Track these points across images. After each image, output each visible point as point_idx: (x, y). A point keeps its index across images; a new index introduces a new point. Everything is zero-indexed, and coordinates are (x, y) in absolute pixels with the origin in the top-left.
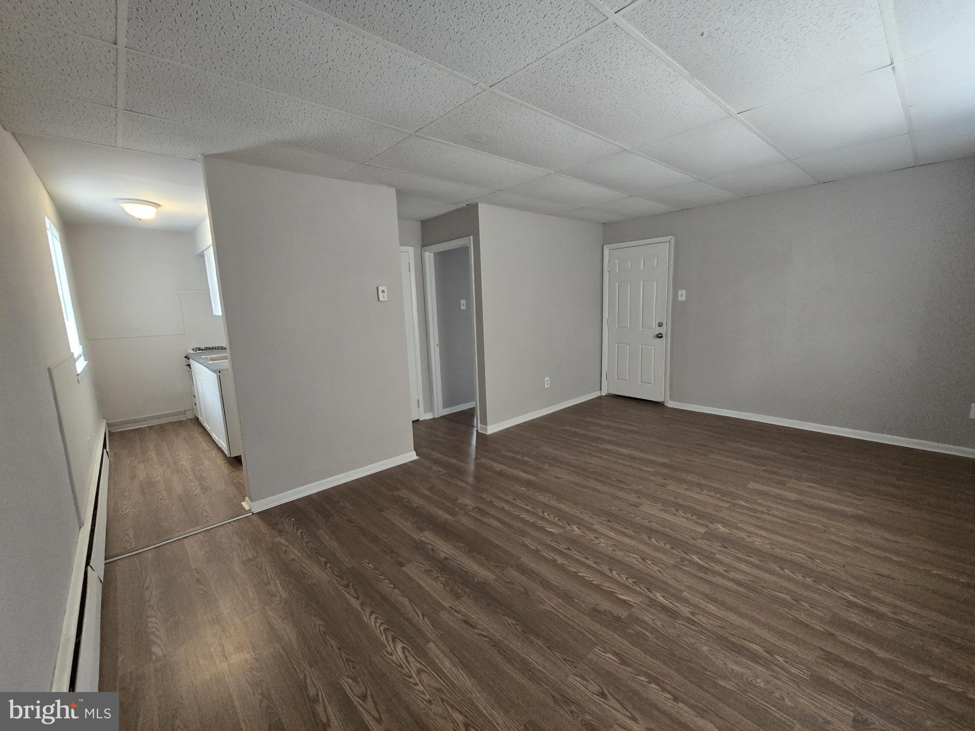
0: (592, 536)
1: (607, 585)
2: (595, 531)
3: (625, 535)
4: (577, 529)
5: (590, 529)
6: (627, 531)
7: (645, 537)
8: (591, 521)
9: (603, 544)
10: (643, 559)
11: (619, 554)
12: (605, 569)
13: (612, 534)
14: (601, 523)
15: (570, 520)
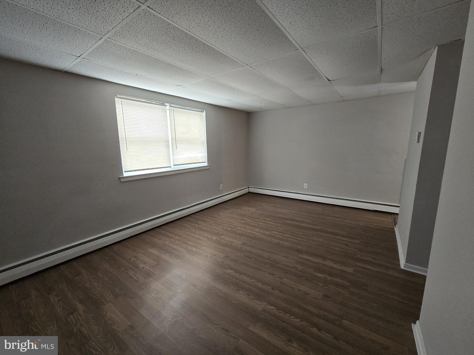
0: (261, 232)
1: (256, 222)
2: (260, 233)
3: (249, 233)
4: (267, 233)
5: (262, 233)
6: (249, 234)
7: (243, 233)
8: (263, 236)
9: (257, 230)
10: (245, 228)
11: (252, 228)
12: (256, 225)
13: (254, 233)
14: (259, 236)
15: (270, 236)
